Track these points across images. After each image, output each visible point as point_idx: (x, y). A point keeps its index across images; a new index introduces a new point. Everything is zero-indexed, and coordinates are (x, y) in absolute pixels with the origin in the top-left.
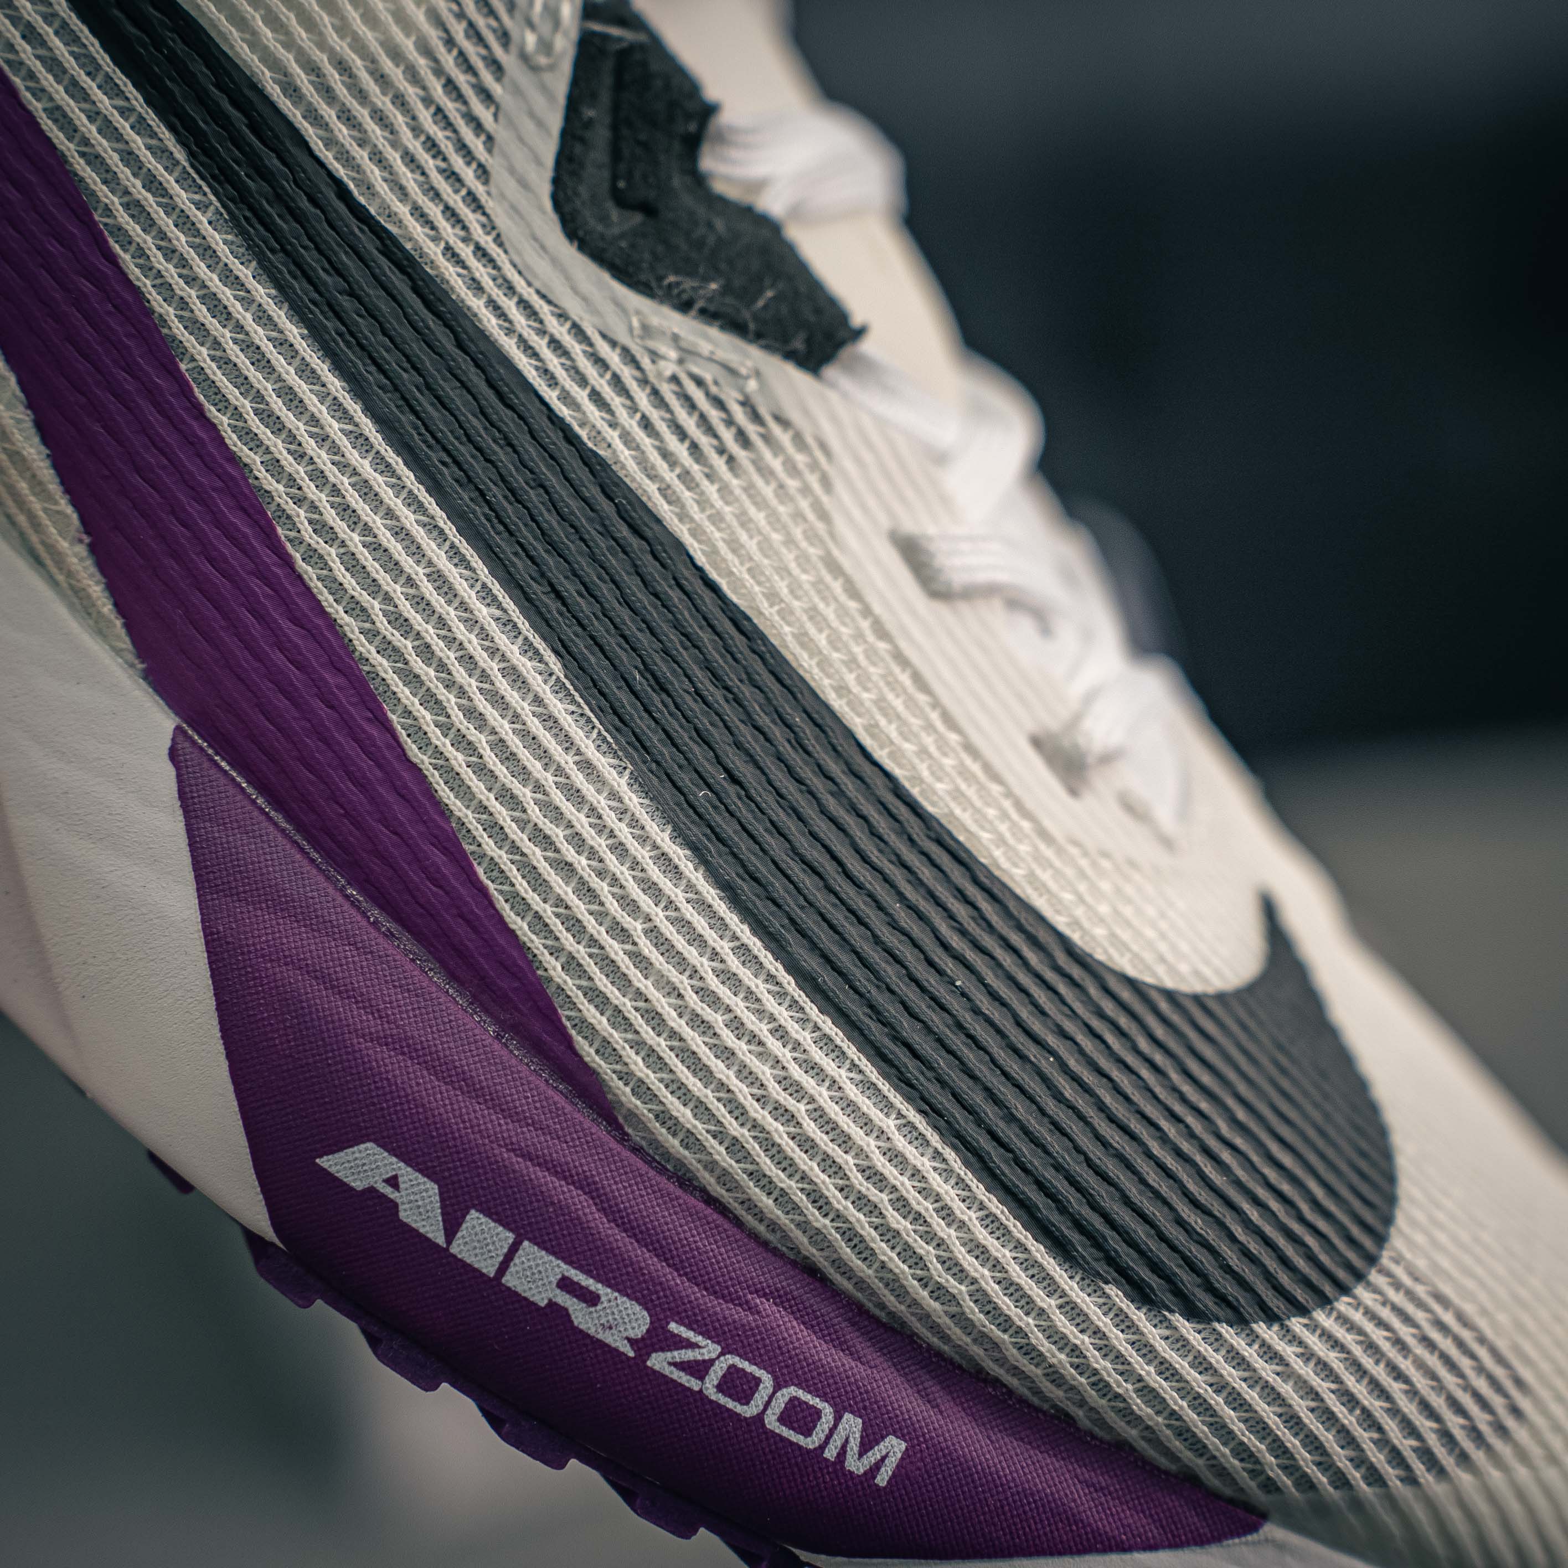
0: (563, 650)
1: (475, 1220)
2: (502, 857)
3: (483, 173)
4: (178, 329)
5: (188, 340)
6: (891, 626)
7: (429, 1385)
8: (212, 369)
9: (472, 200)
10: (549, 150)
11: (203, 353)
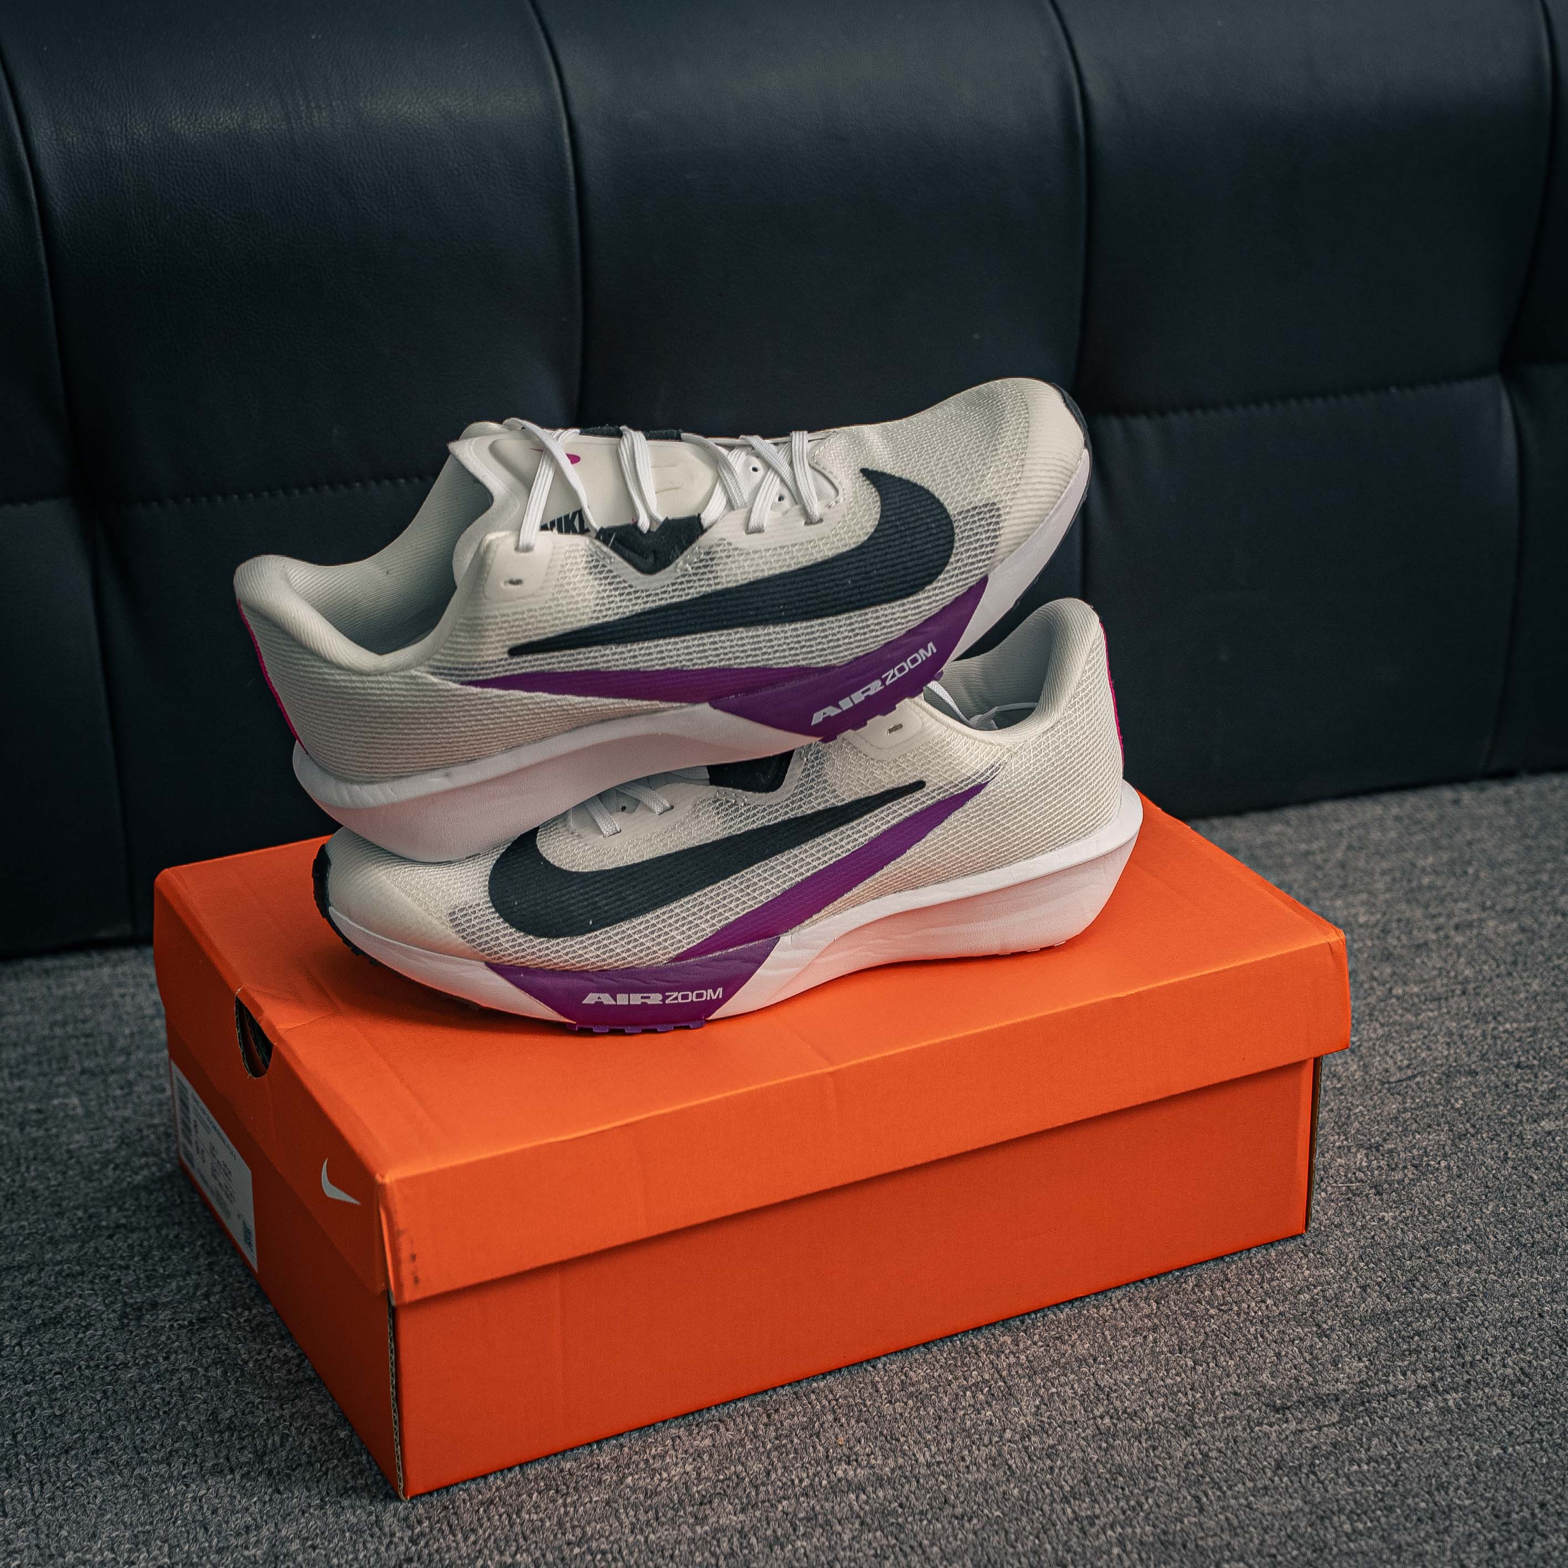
0: (740, 625)
1: (841, 703)
2: (774, 661)
3: (631, 586)
4: (634, 667)
5: (638, 666)
6: (794, 542)
7: (865, 724)
8: (645, 664)
9: (636, 592)
10: (631, 569)
11: (641, 664)
